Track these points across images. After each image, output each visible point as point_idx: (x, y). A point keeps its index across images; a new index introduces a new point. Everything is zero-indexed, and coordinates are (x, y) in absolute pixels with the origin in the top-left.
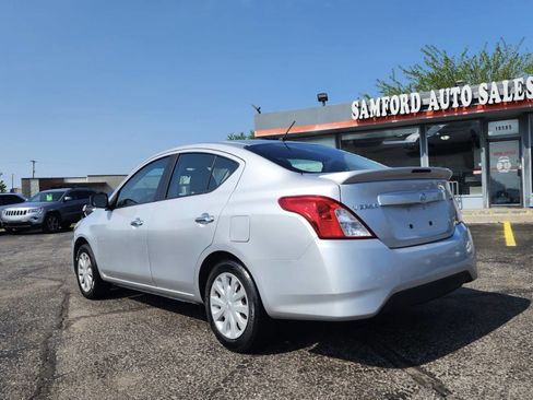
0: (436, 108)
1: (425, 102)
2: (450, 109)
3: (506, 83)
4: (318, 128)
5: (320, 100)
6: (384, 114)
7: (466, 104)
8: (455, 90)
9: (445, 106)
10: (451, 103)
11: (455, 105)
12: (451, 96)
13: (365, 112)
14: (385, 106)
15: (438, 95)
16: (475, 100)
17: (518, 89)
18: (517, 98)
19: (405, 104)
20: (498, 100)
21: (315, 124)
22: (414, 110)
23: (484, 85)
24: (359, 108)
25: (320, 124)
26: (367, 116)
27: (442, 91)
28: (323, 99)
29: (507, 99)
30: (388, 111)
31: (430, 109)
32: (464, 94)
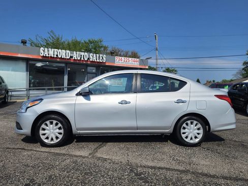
0: (76, 58)
1: (72, 55)
2: (80, 60)
3: (98, 55)
4: (19, 56)
5: (22, 42)
6: (55, 56)
7: (86, 59)
8: (82, 54)
9: (79, 59)
10: (81, 58)
11: (82, 59)
12: (81, 56)
13: (47, 53)
14: (56, 53)
15: (77, 54)
16: (89, 59)
17: (101, 58)
18: (101, 61)
19: (64, 54)
20: (95, 61)
21: (18, 53)
22: (67, 57)
23: (91, 54)
24: (44, 51)
25: (21, 53)
26: (47, 55)
27: (78, 53)
28: (24, 42)
29: (98, 61)
30: (57, 55)
31: (73, 58)
32: (85, 56)
